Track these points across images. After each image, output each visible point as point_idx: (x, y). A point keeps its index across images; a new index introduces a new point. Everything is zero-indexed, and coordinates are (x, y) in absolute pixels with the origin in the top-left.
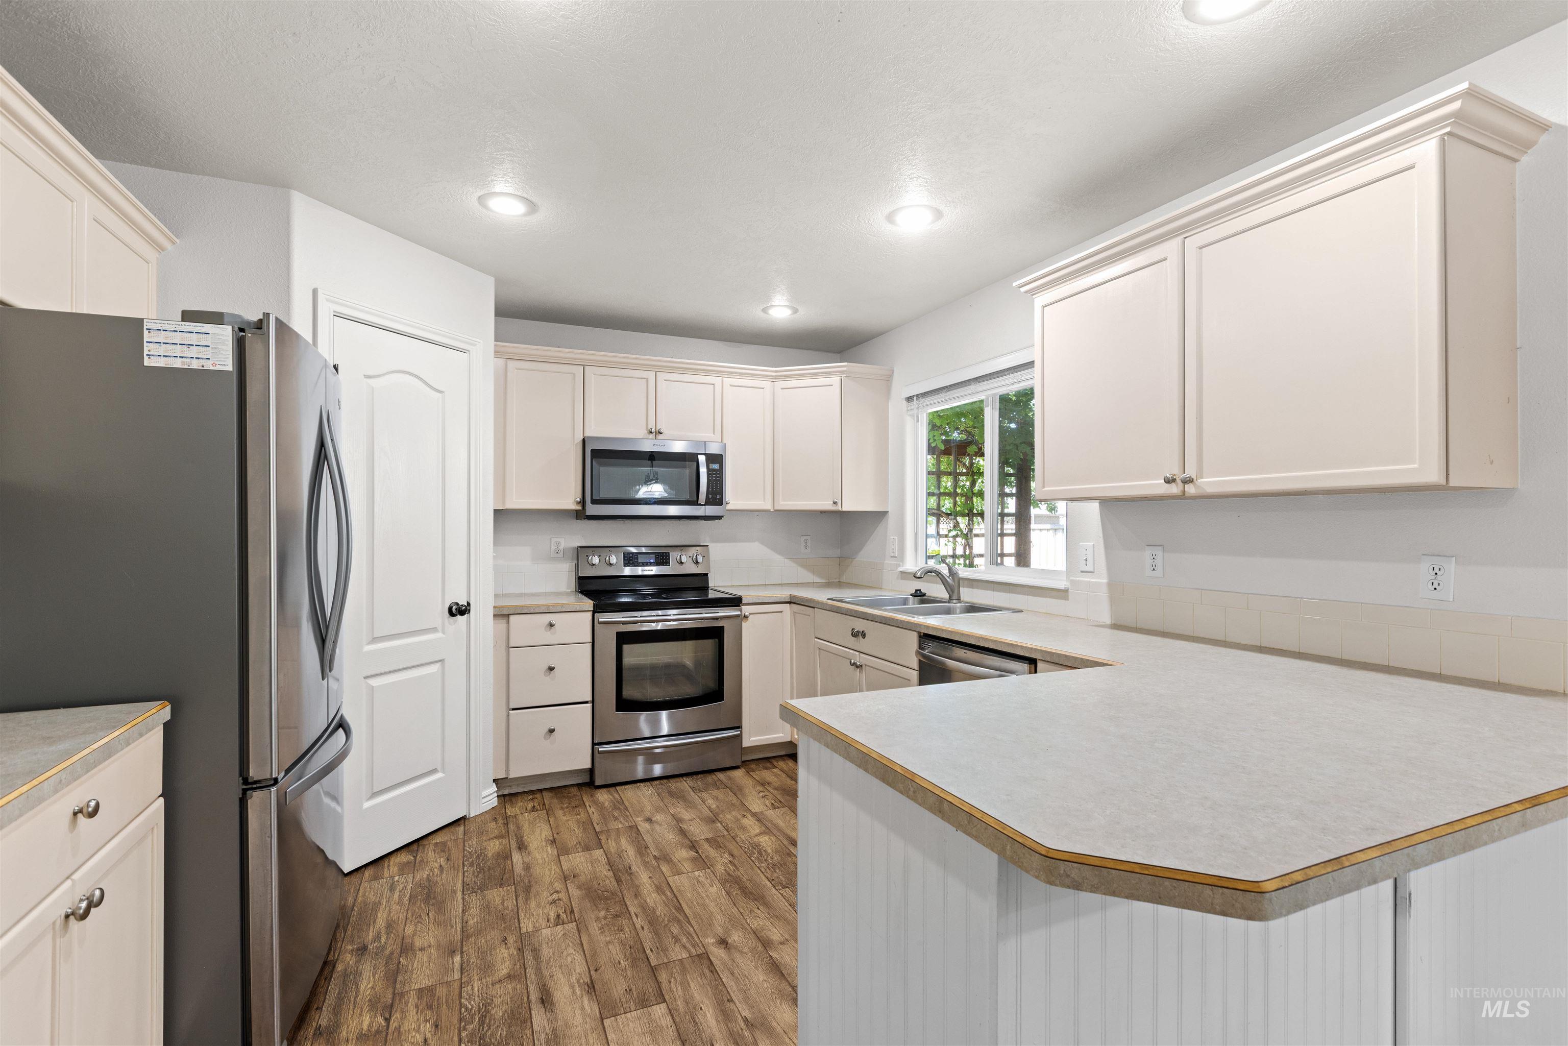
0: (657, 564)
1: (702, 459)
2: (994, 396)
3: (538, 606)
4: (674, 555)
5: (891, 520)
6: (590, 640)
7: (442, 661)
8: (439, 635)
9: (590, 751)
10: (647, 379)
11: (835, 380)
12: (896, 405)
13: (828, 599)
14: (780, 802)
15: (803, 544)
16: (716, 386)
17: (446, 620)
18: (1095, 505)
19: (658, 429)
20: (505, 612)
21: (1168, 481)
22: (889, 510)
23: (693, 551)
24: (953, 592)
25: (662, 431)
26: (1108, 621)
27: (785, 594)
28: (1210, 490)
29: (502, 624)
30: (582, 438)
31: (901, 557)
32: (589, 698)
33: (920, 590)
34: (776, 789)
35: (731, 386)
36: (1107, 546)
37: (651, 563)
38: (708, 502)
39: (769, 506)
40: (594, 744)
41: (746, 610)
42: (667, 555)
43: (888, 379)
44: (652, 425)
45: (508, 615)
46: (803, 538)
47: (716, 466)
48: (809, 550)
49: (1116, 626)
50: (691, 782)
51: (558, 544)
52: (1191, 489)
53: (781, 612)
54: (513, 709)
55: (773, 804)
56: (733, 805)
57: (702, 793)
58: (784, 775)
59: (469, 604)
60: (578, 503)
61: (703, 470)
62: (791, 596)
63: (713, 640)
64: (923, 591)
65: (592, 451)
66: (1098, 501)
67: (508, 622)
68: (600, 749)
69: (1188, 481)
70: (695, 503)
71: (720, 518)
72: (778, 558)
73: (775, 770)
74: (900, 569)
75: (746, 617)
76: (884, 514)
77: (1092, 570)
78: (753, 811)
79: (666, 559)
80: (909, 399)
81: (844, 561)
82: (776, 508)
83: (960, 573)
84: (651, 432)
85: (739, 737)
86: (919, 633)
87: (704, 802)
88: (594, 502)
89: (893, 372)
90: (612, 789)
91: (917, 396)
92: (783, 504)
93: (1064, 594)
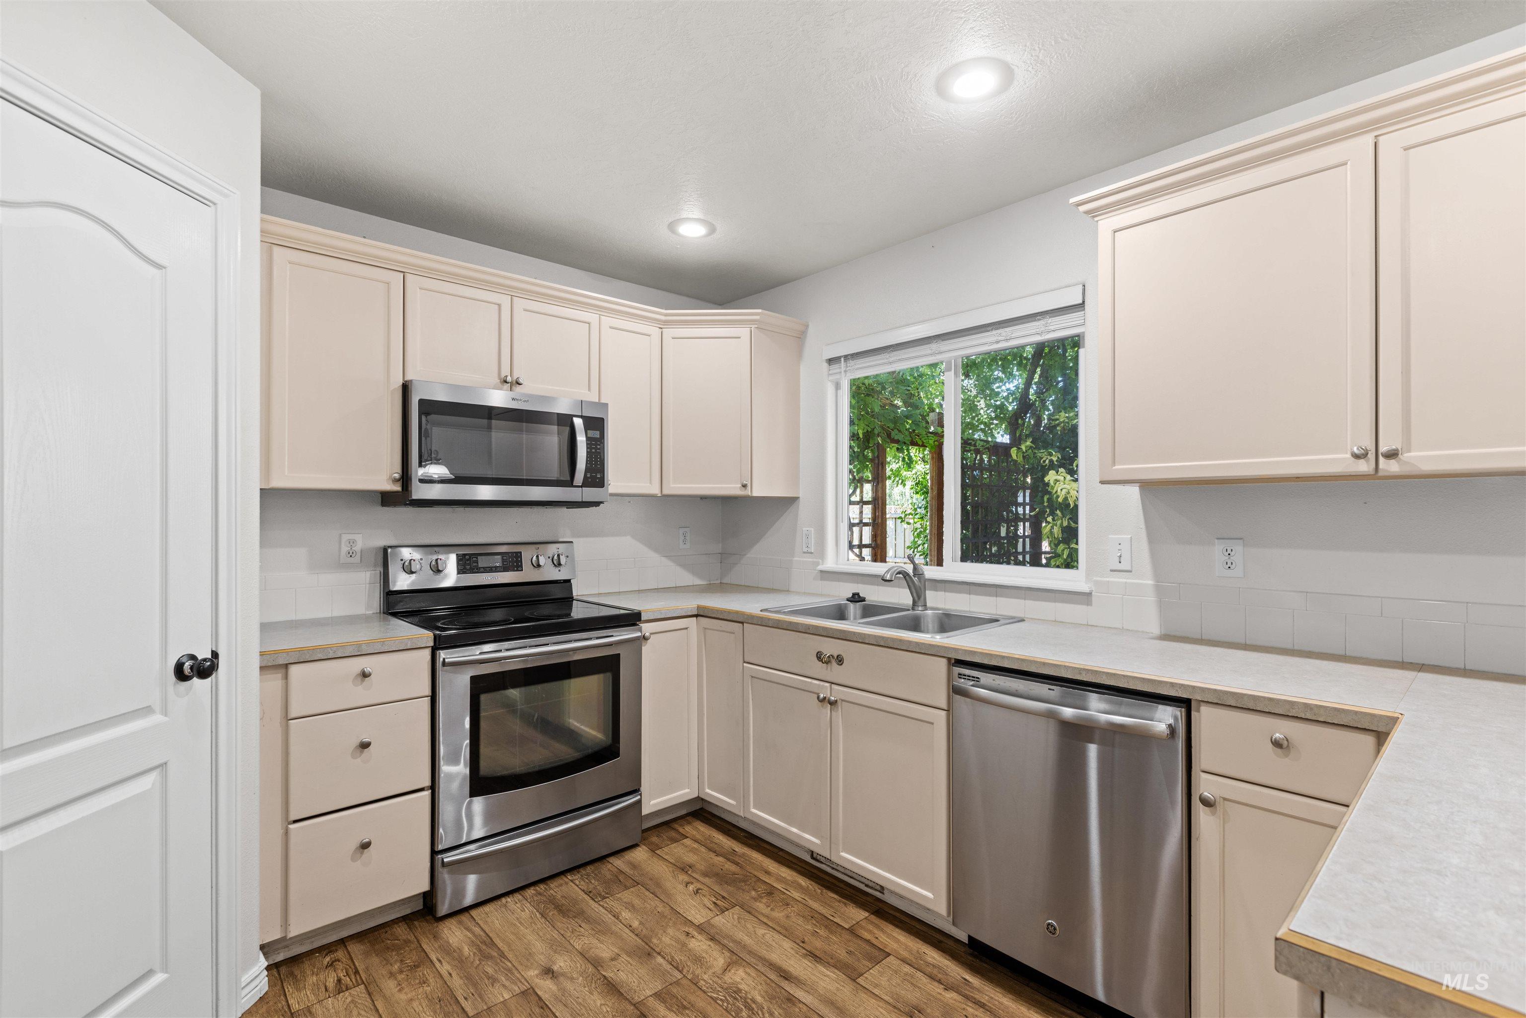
0: (505, 569)
1: (578, 422)
2: (958, 358)
3: (342, 646)
4: (527, 555)
5: (804, 509)
6: (427, 691)
7: (163, 766)
8: (157, 718)
9: (427, 865)
10: (499, 305)
11: (744, 332)
12: (812, 367)
13: (761, 611)
14: (723, 897)
15: (682, 538)
16: (592, 325)
17: (171, 690)
18: (1135, 490)
19: (515, 378)
20: (282, 661)
21: (1353, 456)
22: (800, 496)
23: (552, 549)
24: (919, 598)
25: (521, 381)
26: (1156, 630)
27: (691, 603)
28: (1427, 467)
29: (275, 681)
30: (401, 382)
31: (821, 553)
32: (427, 782)
33: (858, 594)
34: (705, 875)
35: (611, 328)
36: (1152, 538)
37: (496, 567)
38: (586, 483)
39: (655, 490)
40: (434, 853)
41: (647, 628)
42: (518, 555)
43: (801, 337)
44: (506, 371)
45: (286, 666)
46: (682, 531)
47: (597, 434)
48: (688, 545)
49: (1166, 637)
50: (582, 883)
51: (352, 542)
52: (1389, 467)
53: (687, 628)
54: (295, 822)
55: (715, 903)
56: (662, 915)
57: (607, 900)
58: (703, 849)
59: (215, 655)
60: (395, 481)
61: (581, 439)
62: (699, 607)
63: (601, 676)
64: (864, 596)
65: (422, 402)
66: (1138, 485)
67: (286, 677)
68: (445, 860)
70: (570, 483)
71: (597, 504)
72: (653, 557)
73: (687, 842)
74: (820, 567)
75: (645, 638)
76: (793, 500)
77: (1129, 568)
78: (696, 922)
79: (517, 562)
80: (831, 361)
81: (729, 558)
82: (665, 492)
83: (925, 573)
84: (506, 382)
85: (639, 802)
86: (949, 659)
87: (616, 916)
89: (807, 326)
90: (464, 918)
91: (846, 357)
92: (675, 487)
93: (1085, 598)
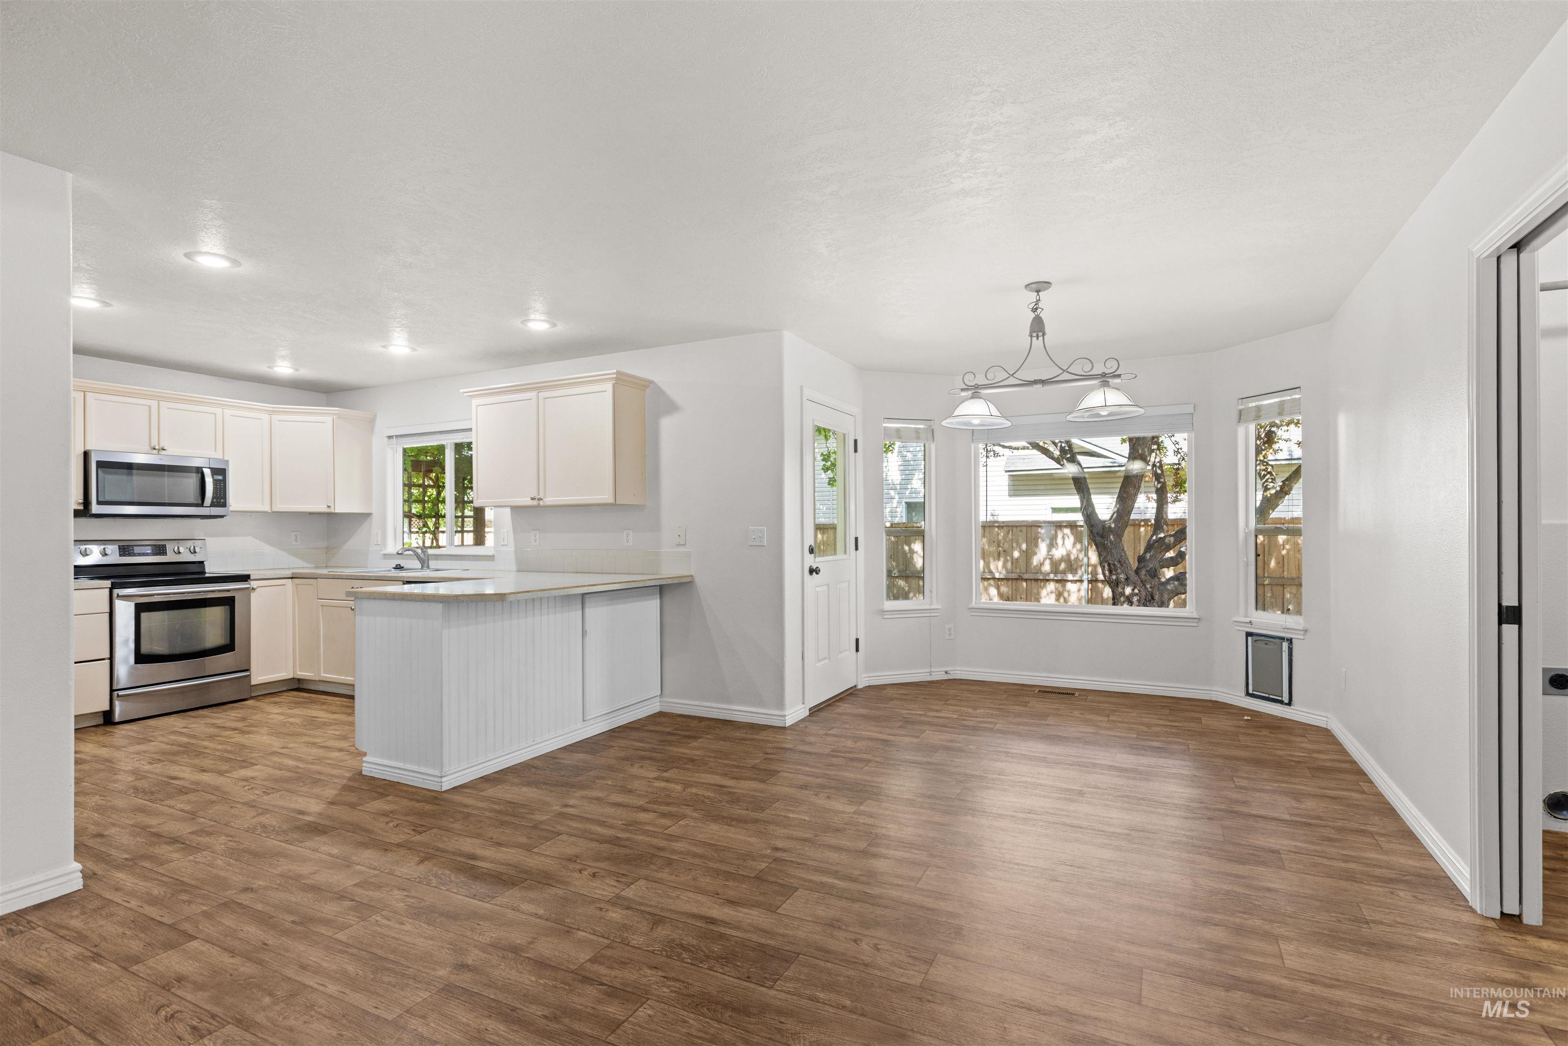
0: (154, 554)
1: (207, 472)
2: (451, 443)
4: (170, 547)
5: (375, 519)
6: (107, 609)
9: (108, 696)
10: (150, 407)
11: (329, 419)
12: (378, 441)
15: (293, 538)
16: (216, 415)
18: (508, 510)
19: (161, 447)
21: (532, 499)
22: (373, 512)
23: (190, 544)
24: (424, 563)
25: (165, 448)
27: (288, 573)
28: (548, 503)
30: (83, 452)
31: (384, 544)
32: (108, 656)
33: (398, 565)
35: (231, 416)
36: (515, 531)
37: (146, 553)
38: (213, 505)
39: (267, 508)
40: (112, 690)
41: (254, 584)
42: (164, 547)
43: (372, 421)
44: (154, 443)
46: (293, 534)
47: (220, 478)
48: (299, 543)
49: (518, 571)
52: (541, 503)
53: (285, 584)
56: (256, 713)
60: (81, 503)
61: (209, 481)
62: (291, 574)
63: (223, 607)
64: (402, 565)
65: (98, 462)
66: (510, 508)
68: (119, 694)
69: (540, 499)
70: (201, 505)
71: (222, 517)
72: (268, 549)
74: (384, 552)
75: (253, 589)
76: (368, 515)
77: (507, 543)
79: (163, 550)
80: (391, 437)
81: (330, 550)
82: (274, 510)
83: (428, 552)
84: (155, 449)
85: (249, 676)
87: (229, 715)
88: (99, 503)
89: (376, 416)
91: (396, 436)
92: (280, 507)
93: (491, 558)
